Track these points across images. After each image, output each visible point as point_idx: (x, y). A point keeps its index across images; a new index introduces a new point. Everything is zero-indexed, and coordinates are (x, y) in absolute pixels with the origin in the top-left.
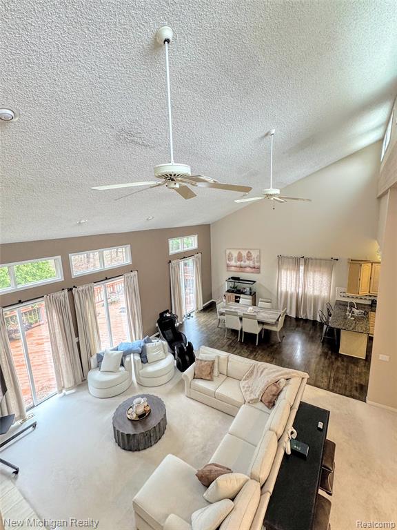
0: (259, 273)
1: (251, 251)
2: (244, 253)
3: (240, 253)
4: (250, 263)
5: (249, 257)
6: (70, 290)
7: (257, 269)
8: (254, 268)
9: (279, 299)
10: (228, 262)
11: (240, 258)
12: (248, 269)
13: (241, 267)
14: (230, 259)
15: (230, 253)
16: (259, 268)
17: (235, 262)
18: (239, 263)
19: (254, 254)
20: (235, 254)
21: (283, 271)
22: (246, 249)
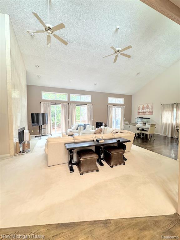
0: (152, 114)
1: (149, 105)
2: (145, 106)
3: (143, 106)
4: (148, 110)
5: (148, 107)
6: (68, 104)
7: (151, 113)
8: (150, 112)
9: (162, 127)
10: (138, 111)
11: (143, 108)
12: (147, 113)
13: (144, 113)
14: (139, 109)
15: (139, 107)
16: (152, 112)
17: (141, 110)
18: (143, 111)
19: (150, 106)
20: (141, 107)
21: (164, 112)
22: (146, 104)
